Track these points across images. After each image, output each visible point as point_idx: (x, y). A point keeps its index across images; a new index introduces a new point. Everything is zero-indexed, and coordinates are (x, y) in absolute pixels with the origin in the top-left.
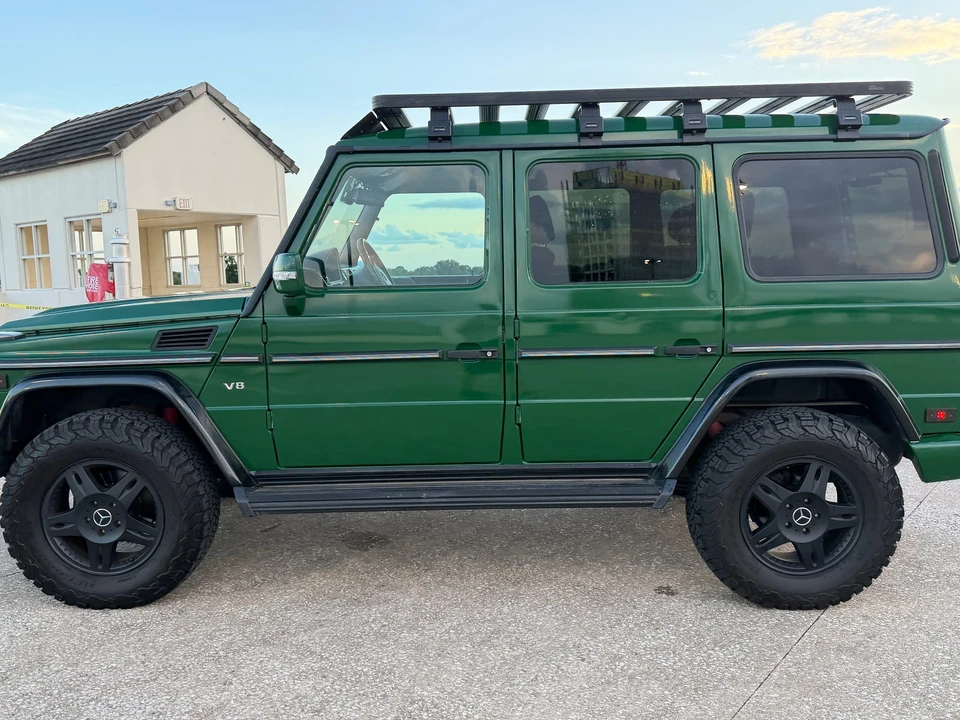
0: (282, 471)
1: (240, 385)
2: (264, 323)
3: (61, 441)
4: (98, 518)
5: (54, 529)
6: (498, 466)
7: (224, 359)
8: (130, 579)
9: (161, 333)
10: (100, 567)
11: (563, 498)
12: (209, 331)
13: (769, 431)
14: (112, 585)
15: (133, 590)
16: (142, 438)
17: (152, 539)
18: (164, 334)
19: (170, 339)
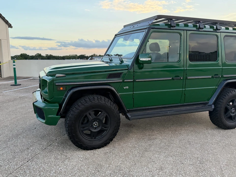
0: (134, 109)
1: (127, 87)
2: (134, 71)
3: (88, 104)
4: (94, 124)
5: (82, 129)
6: (179, 104)
7: (125, 81)
8: (101, 140)
9: (109, 74)
10: (93, 138)
11: (195, 110)
12: (121, 73)
13: (230, 93)
14: (97, 142)
15: (103, 143)
16: (108, 102)
17: (107, 129)
18: (110, 74)
19: (111, 76)
